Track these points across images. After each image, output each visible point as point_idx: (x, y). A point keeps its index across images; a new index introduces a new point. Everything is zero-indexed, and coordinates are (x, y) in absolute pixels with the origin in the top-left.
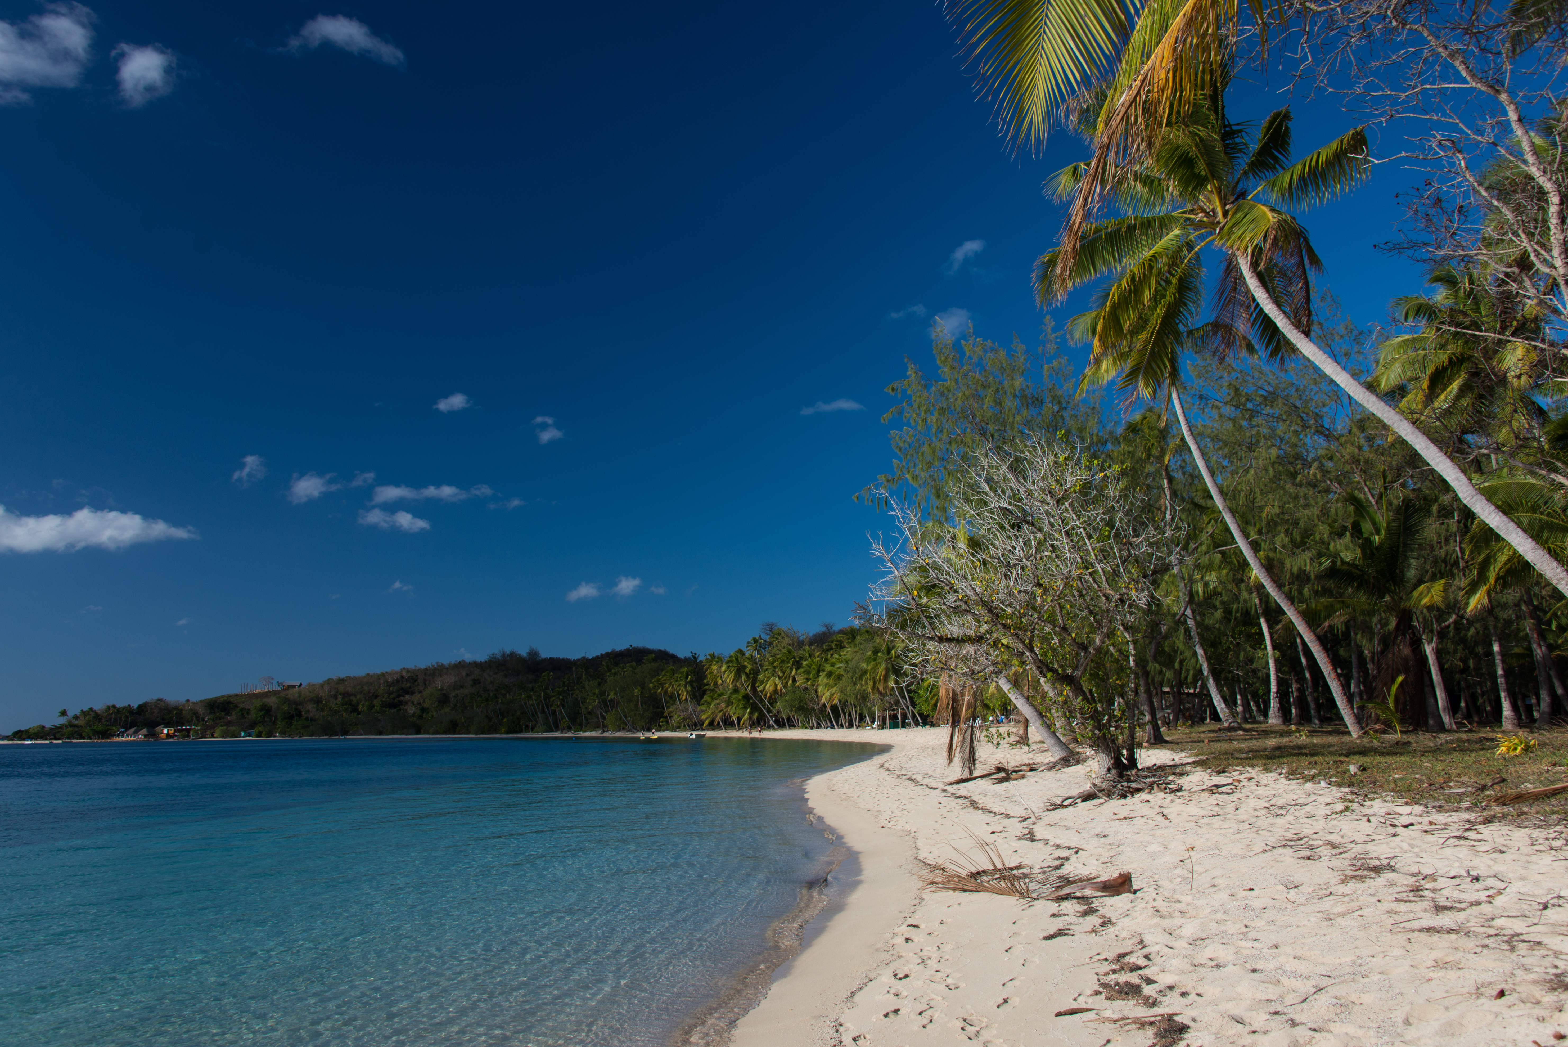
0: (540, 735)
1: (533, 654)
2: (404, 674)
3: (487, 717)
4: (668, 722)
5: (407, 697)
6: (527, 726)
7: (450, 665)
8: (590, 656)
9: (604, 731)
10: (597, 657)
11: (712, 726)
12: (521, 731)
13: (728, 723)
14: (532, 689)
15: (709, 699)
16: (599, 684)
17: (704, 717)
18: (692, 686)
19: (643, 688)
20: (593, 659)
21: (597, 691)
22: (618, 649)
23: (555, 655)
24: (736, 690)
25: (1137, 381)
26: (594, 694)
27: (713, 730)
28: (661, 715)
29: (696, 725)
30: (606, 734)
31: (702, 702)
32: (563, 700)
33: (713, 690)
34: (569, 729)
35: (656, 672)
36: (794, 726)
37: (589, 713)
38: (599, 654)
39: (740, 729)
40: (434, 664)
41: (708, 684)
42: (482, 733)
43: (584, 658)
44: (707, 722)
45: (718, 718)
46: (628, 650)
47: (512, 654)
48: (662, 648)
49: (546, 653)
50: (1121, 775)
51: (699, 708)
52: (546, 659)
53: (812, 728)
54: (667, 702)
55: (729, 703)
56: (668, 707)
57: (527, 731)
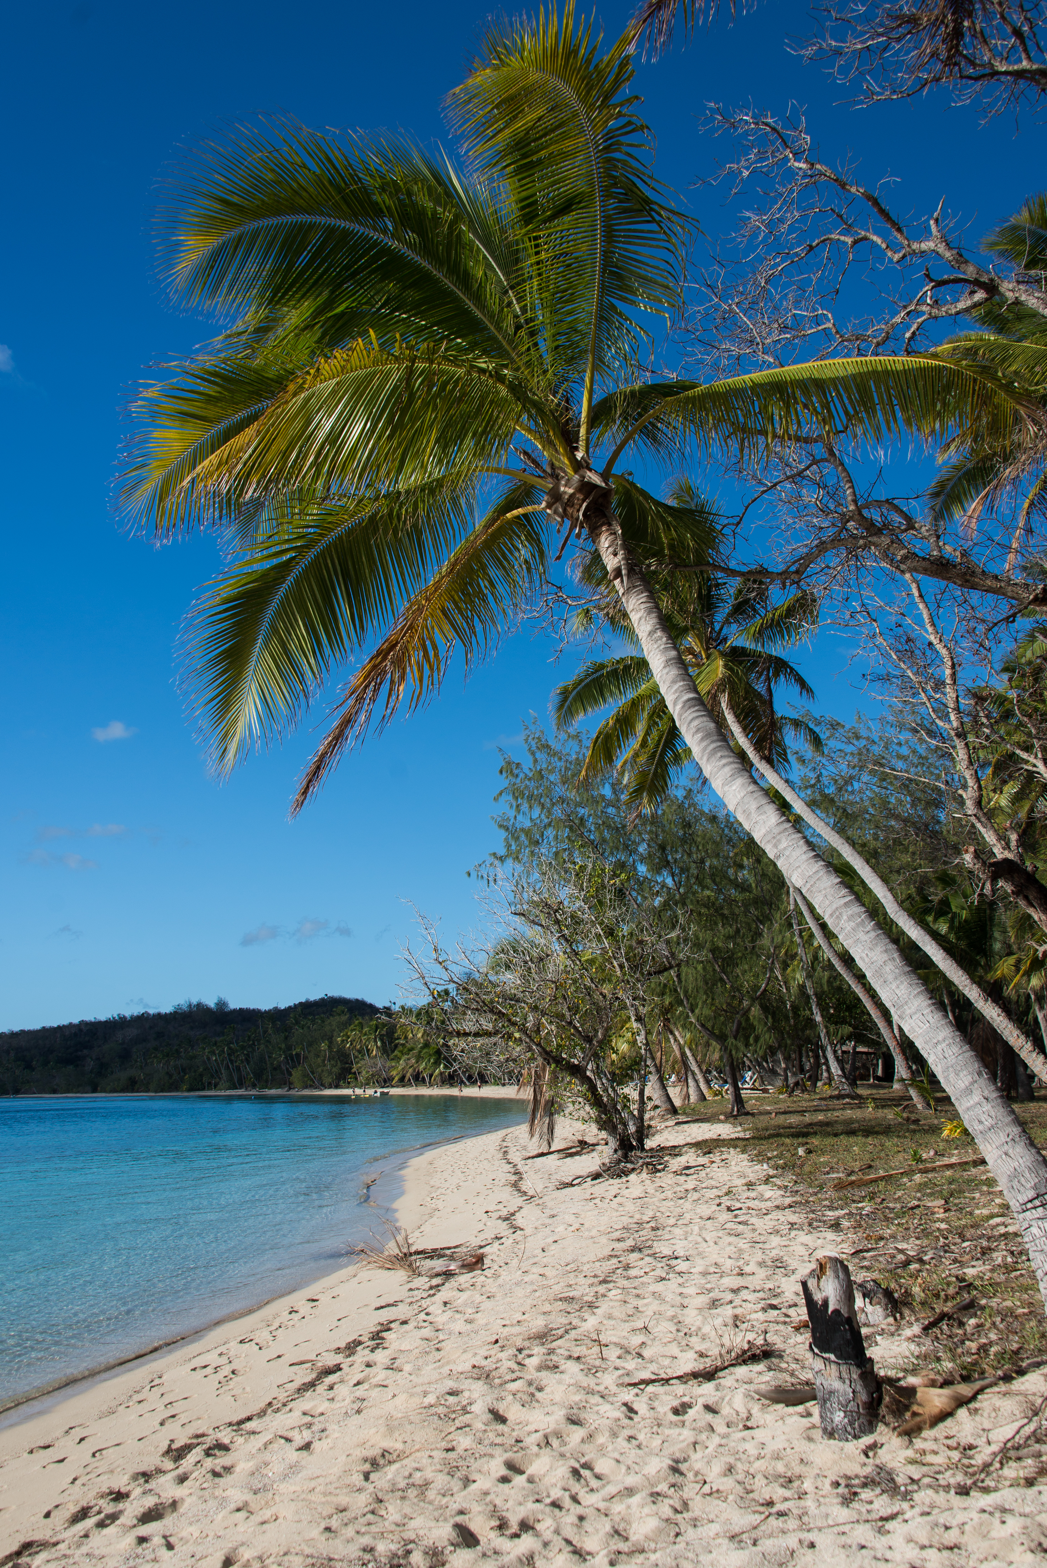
0: (223, 1093)
1: (221, 1004)
2: (83, 1027)
3: (167, 1073)
4: (356, 1079)
5: (85, 1052)
6: (210, 1083)
7: (132, 1017)
8: (282, 1006)
9: (290, 1089)
10: (290, 1007)
11: (403, 1082)
12: (203, 1089)
13: (418, 1079)
14: (215, 1044)
15: (399, 1054)
16: (286, 1038)
17: (394, 1073)
18: (382, 1040)
19: (331, 1042)
20: (285, 1009)
21: (283, 1046)
22: (312, 999)
23: (244, 1006)
24: (426, 1045)
25: (642, 799)
26: (280, 1049)
27: (403, 1086)
28: (349, 1071)
29: (387, 1082)
30: (292, 1092)
31: (392, 1056)
32: (248, 1055)
33: (403, 1045)
34: (254, 1086)
35: (345, 1025)
36: (486, 1082)
37: (275, 1069)
38: (292, 1004)
39: (431, 1085)
40: (115, 1016)
41: (399, 1038)
42: (162, 1091)
43: (276, 1009)
44: (396, 1079)
45: (408, 1075)
46: (322, 1000)
47: (199, 1005)
48: (360, 998)
49: (234, 1004)
50: (625, 1156)
51: (388, 1064)
52: (235, 1010)
53: (504, 1085)
54: (356, 1057)
55: (419, 1058)
56: (357, 1063)
57: (210, 1089)
